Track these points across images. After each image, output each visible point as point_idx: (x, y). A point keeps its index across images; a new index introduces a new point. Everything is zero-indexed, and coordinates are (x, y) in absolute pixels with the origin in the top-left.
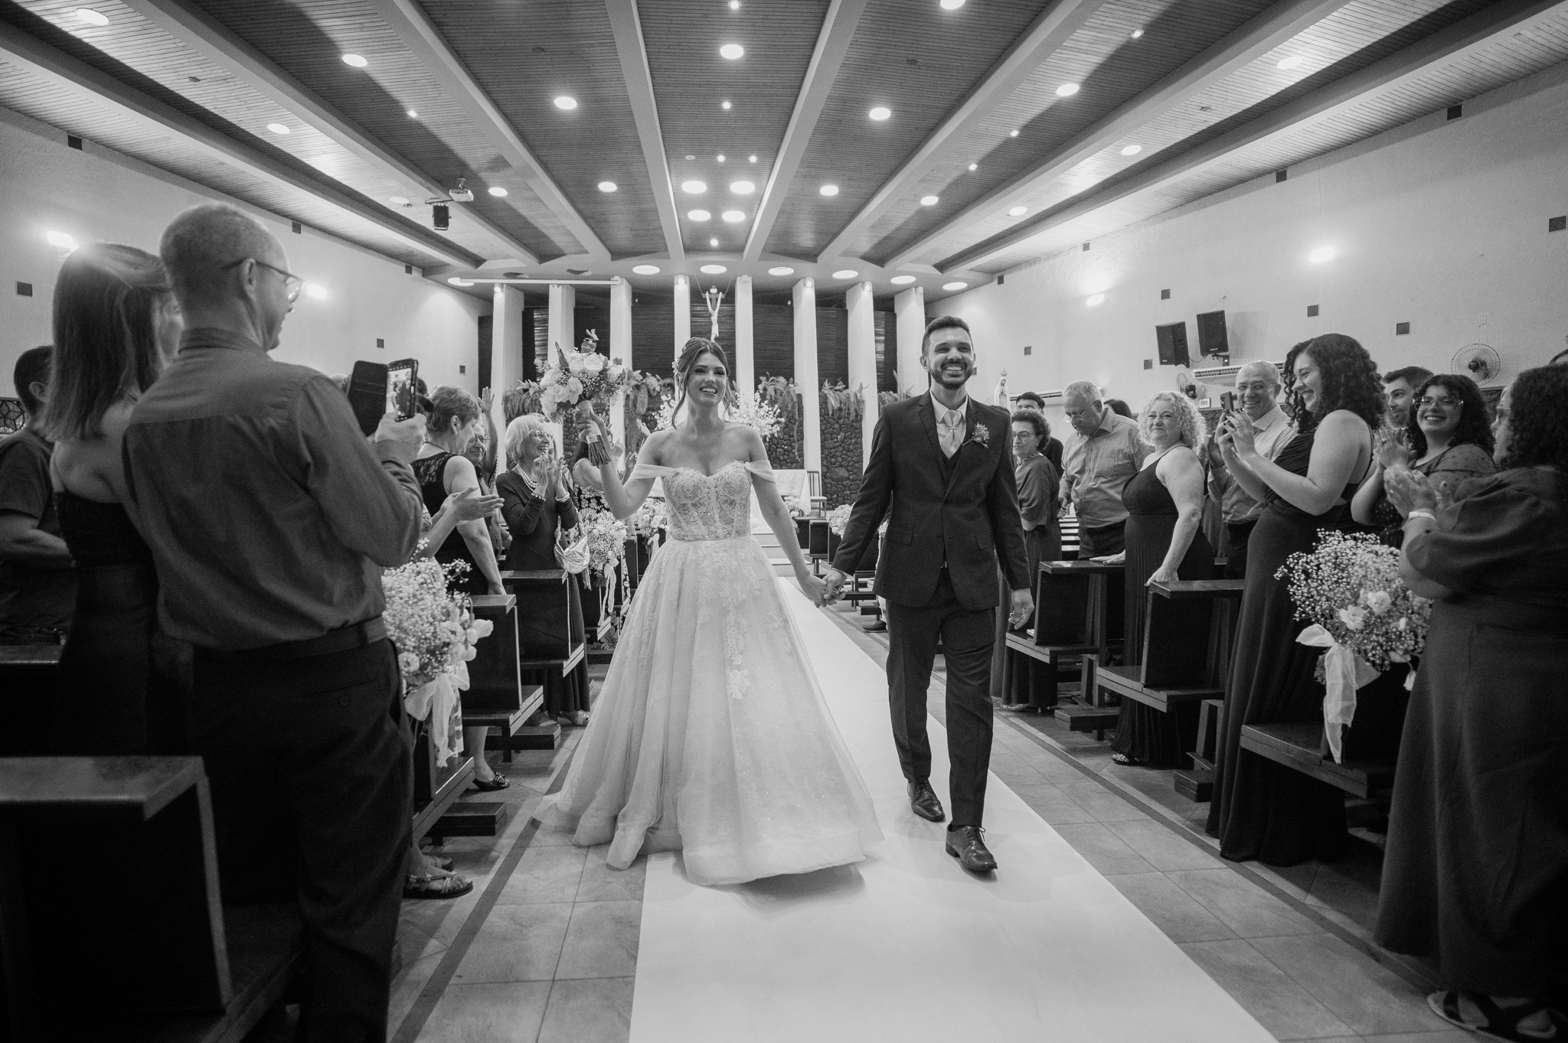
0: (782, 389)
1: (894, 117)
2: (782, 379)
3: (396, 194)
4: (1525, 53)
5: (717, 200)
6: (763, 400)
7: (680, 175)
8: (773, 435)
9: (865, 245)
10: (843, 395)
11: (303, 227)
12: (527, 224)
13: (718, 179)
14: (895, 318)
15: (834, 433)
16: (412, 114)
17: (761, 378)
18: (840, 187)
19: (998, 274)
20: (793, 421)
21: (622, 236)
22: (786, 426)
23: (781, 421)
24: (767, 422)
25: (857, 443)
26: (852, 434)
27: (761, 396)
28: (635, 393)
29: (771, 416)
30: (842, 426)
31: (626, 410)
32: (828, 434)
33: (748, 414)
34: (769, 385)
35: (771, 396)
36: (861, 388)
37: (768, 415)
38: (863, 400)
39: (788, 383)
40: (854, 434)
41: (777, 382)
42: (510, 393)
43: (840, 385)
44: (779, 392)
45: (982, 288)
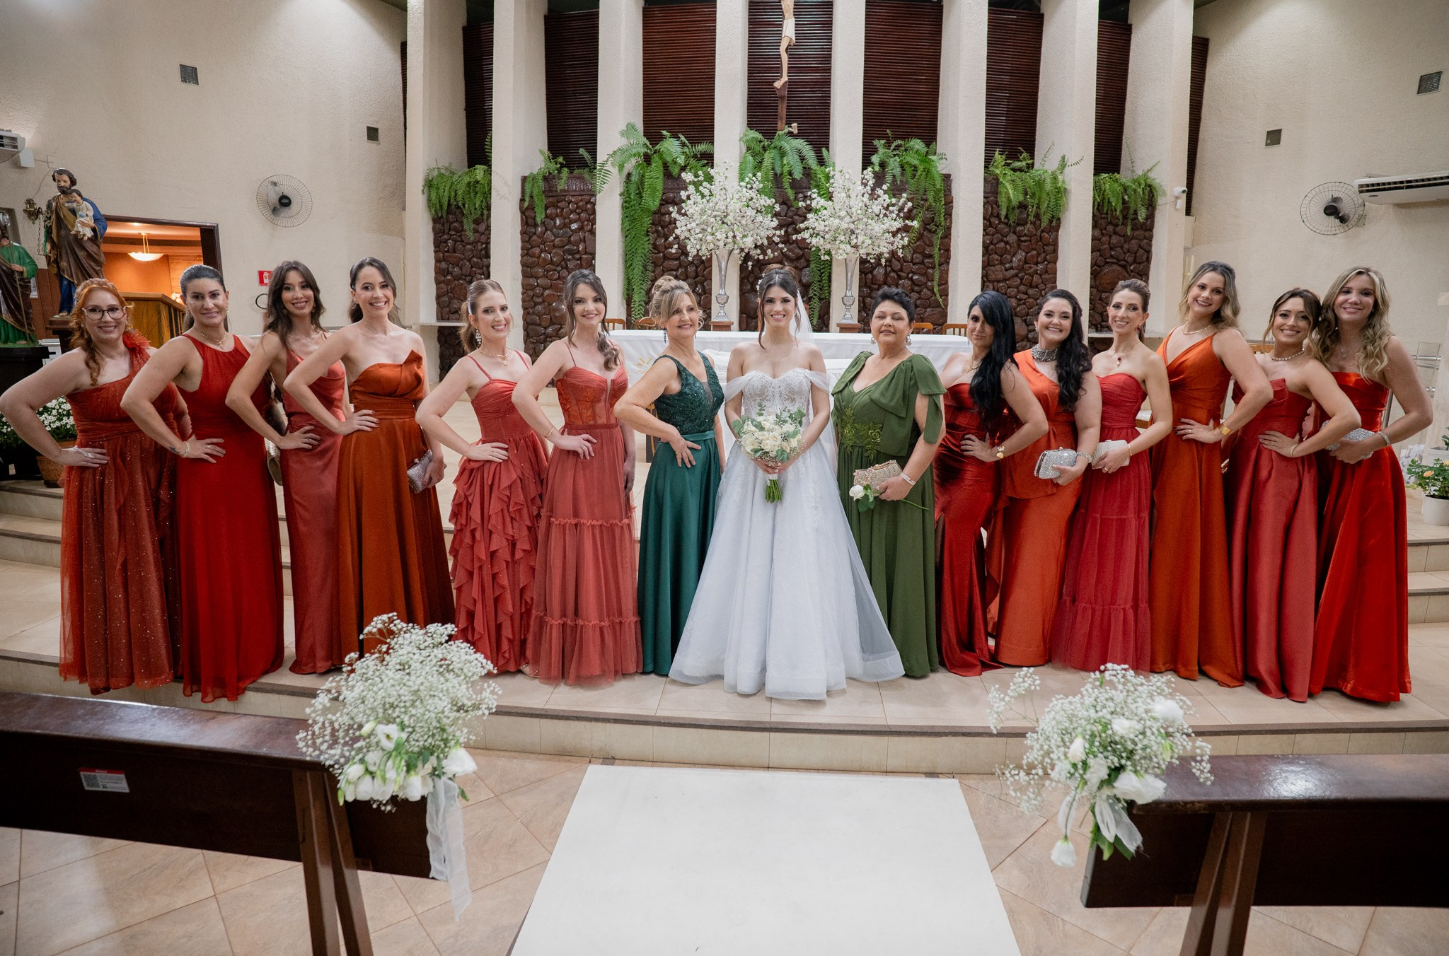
0: (916, 162)
2: (917, 144)
6: (879, 179)
8: (893, 254)
10: (1029, 178)
14: (1130, 35)
15: (1006, 252)
17: (876, 142)
20: (933, 227)
22: (920, 237)
23: (912, 226)
24: (884, 227)
25: (1046, 272)
26: (1039, 254)
27: (876, 175)
28: (641, 169)
29: (894, 216)
30: (1022, 239)
31: (626, 202)
32: (996, 253)
33: (849, 210)
34: (891, 154)
35: (894, 176)
36: (1063, 165)
37: (888, 213)
38: (1065, 189)
39: (927, 152)
40: (1043, 255)
41: (906, 150)
42: (436, 173)
43: (1024, 159)
44: (909, 170)
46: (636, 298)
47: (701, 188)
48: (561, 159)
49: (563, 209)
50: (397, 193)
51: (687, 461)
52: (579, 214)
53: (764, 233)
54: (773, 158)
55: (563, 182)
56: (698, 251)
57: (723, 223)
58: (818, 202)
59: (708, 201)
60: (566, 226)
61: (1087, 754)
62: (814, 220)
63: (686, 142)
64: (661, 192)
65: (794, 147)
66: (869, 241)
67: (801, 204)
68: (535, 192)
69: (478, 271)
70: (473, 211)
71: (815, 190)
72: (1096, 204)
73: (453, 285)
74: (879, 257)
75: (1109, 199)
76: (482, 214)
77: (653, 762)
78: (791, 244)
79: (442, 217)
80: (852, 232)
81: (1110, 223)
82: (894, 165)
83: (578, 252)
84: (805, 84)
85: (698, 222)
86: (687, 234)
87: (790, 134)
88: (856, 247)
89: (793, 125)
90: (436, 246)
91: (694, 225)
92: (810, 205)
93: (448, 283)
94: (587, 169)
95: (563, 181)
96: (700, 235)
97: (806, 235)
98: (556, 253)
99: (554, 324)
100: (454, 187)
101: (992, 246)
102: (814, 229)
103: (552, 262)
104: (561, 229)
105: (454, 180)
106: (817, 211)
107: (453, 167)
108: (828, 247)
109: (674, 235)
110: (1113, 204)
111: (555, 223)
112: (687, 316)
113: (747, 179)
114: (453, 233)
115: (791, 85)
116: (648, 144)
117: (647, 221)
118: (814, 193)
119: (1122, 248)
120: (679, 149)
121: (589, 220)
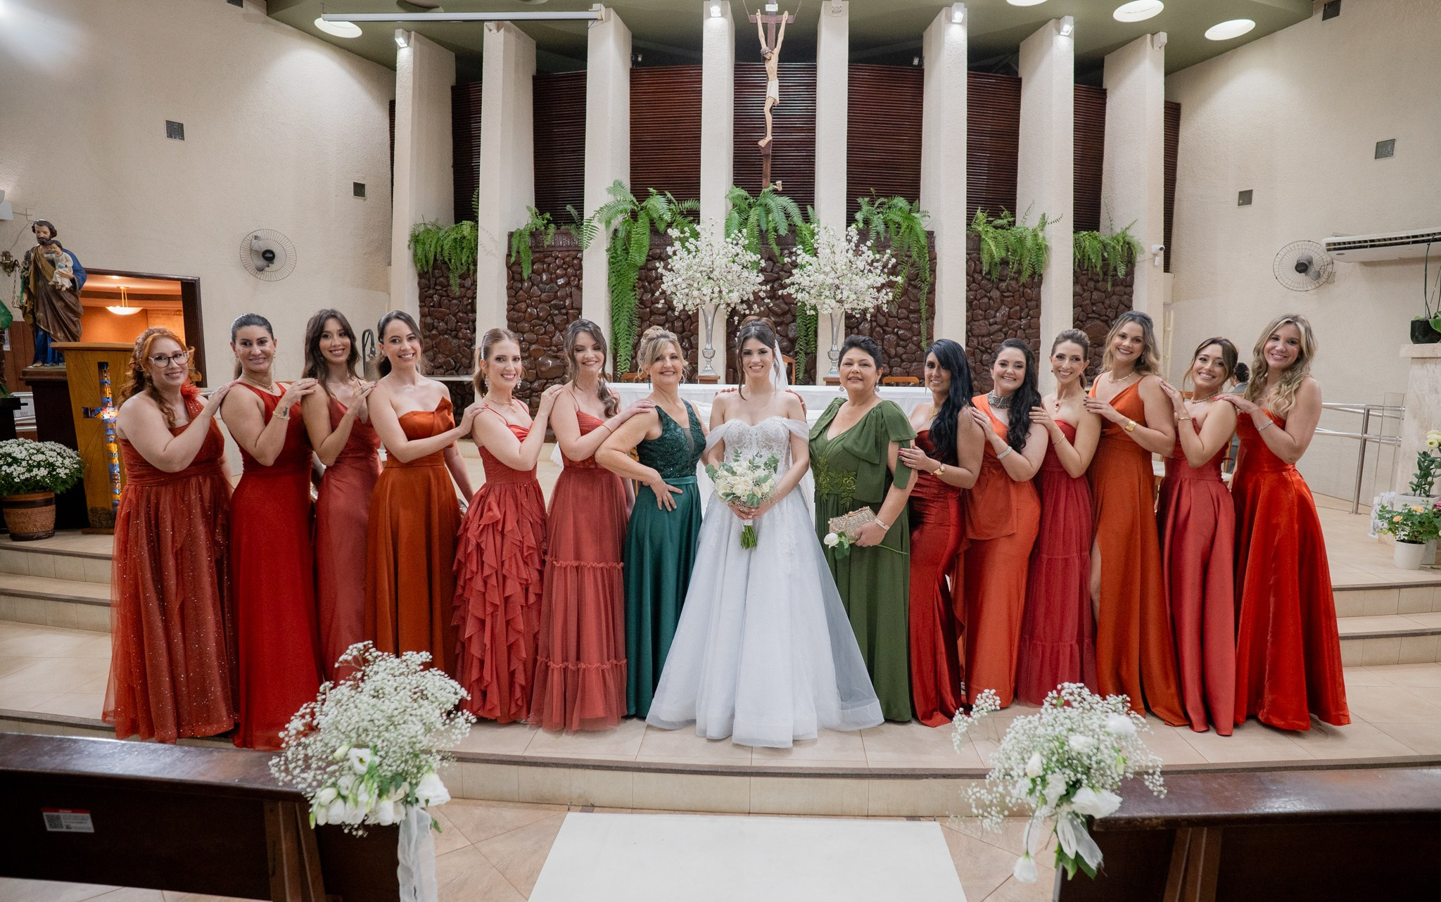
0: (898, 219)
2: (900, 202)
6: (864, 236)
8: (878, 308)
10: (1010, 235)
14: (1105, 99)
15: (990, 307)
17: (860, 200)
20: (917, 282)
22: (905, 292)
23: (896, 282)
24: (869, 282)
25: (1030, 327)
26: (1022, 310)
27: (860, 232)
28: (628, 225)
29: (878, 271)
30: (1005, 294)
31: (612, 257)
32: (980, 308)
33: (834, 266)
34: (875, 212)
35: (878, 233)
36: (1043, 223)
37: (872, 268)
38: (1046, 246)
39: (910, 210)
40: (1026, 310)
41: (889, 208)
42: (422, 229)
43: (1005, 216)
44: (892, 227)
45: (1281, 34)
46: (622, 352)
47: (687, 244)
48: (548, 215)
49: (549, 264)
50: (383, 248)
51: (667, 504)
52: (566, 269)
53: (750, 289)
54: (759, 215)
56: (684, 306)
57: (709, 278)
58: (803, 257)
59: (694, 257)
60: (552, 281)
61: (1044, 770)
62: (799, 275)
63: (673, 199)
64: (648, 248)
65: (780, 205)
66: (853, 296)
67: (786, 260)
68: (522, 248)
69: (464, 326)
70: (459, 265)
71: (800, 246)
72: (1077, 261)
73: (438, 340)
74: (865, 311)
75: (1089, 256)
76: (469, 270)
77: (632, 809)
78: (777, 299)
79: (427, 272)
80: (838, 287)
81: (1091, 279)
82: (878, 222)
83: (565, 307)
84: (790, 144)
85: (684, 277)
86: (673, 289)
87: (775, 192)
88: (841, 301)
89: (777, 182)
90: (420, 302)
91: (680, 280)
92: (795, 261)
93: (433, 337)
94: (574, 225)
95: (549, 237)
96: (686, 290)
97: (791, 290)
98: (542, 308)
99: (540, 379)
100: (440, 242)
101: (976, 302)
102: (799, 284)
103: (538, 317)
104: (547, 284)
105: (440, 235)
106: (802, 267)
107: (440, 223)
108: (813, 302)
109: (660, 290)
110: (1093, 261)
111: (542, 278)
112: (669, 363)
113: (733, 236)
114: (438, 288)
115: (775, 144)
116: (635, 200)
117: (634, 276)
118: (799, 249)
119: (1103, 303)
120: (665, 206)
121: (576, 276)
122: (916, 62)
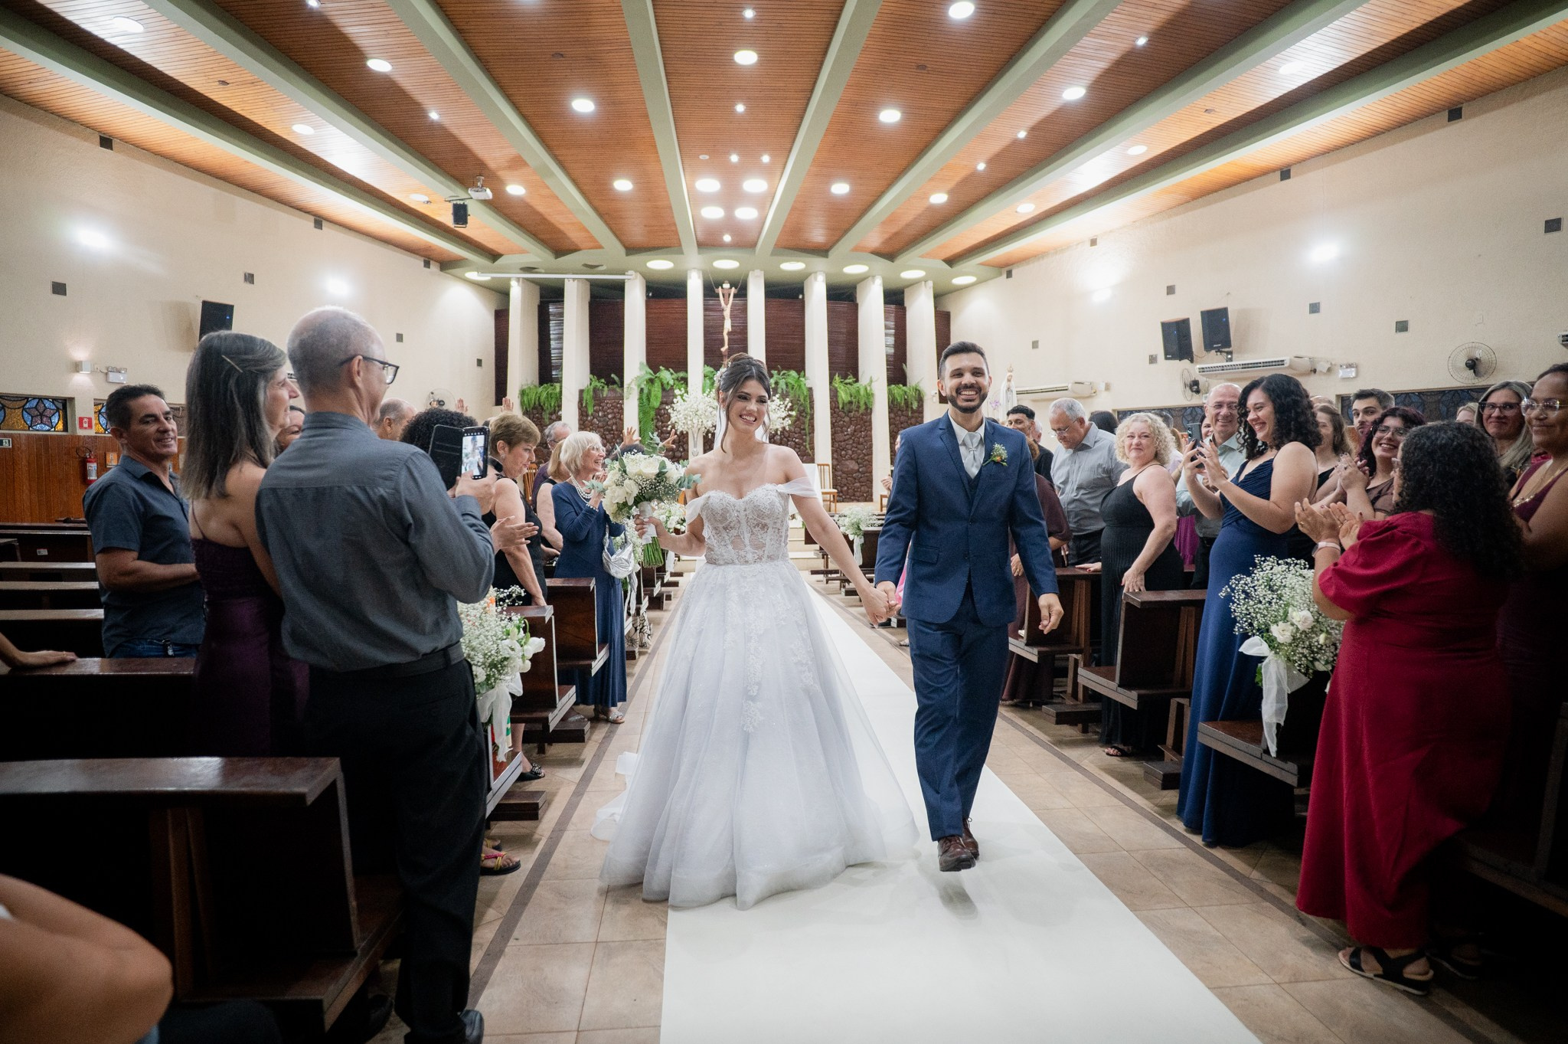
0: (793, 382)
1: (903, 119)
2: (793, 373)
3: (415, 192)
4: (1523, 58)
5: (731, 196)
7: (694, 172)
8: (784, 428)
9: (875, 240)
11: (324, 223)
12: (543, 220)
13: (731, 178)
14: (905, 311)
15: (844, 426)
16: (434, 116)
18: (851, 184)
19: (1006, 268)
20: (804, 414)
21: (637, 233)
22: (798, 419)
23: (793, 415)
24: (778, 416)
26: (862, 427)
28: (649, 387)
29: (784, 410)
30: (852, 419)
31: (641, 404)
32: (838, 427)
34: (781, 378)
35: (783, 389)
36: (871, 381)
37: (779, 408)
38: (873, 395)
39: (800, 377)
40: (864, 428)
41: (789, 376)
42: (526, 387)
43: (852, 378)
44: (790, 386)
45: (990, 282)
47: (683, 397)
48: (603, 380)
49: (605, 407)
52: (614, 410)
55: (606, 392)
56: (681, 429)
57: (696, 415)
59: (687, 404)
60: (606, 416)
63: (674, 373)
64: (661, 399)
68: (588, 398)
70: (551, 408)
72: (890, 401)
74: (777, 429)
75: (897, 397)
76: (555, 410)
81: (899, 411)
82: (782, 383)
85: (682, 414)
86: (676, 420)
91: (680, 416)
94: (617, 385)
95: (603, 392)
96: (683, 421)
100: (537, 395)
101: (836, 424)
104: (604, 418)
105: (538, 391)
107: (535, 384)
109: (669, 420)
110: (899, 401)
111: (600, 414)
116: (652, 373)
117: (653, 413)
120: (670, 376)
121: (620, 413)
122: (801, 297)
